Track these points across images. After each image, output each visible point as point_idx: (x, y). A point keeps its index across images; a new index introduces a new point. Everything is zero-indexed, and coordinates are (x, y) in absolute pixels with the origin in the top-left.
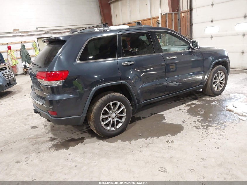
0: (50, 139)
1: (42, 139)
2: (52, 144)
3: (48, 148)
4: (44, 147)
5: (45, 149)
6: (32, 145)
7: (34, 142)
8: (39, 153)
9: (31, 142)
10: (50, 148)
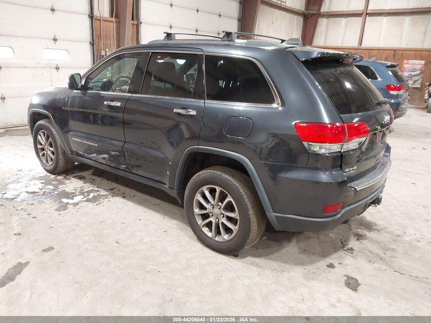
0: (362, 239)
1: (371, 248)
2: (370, 232)
3: (381, 232)
4: (383, 237)
5: (385, 234)
6: (395, 251)
7: (389, 254)
8: (398, 236)
9: (391, 257)
10: (379, 231)
